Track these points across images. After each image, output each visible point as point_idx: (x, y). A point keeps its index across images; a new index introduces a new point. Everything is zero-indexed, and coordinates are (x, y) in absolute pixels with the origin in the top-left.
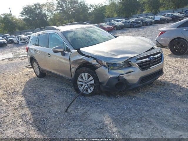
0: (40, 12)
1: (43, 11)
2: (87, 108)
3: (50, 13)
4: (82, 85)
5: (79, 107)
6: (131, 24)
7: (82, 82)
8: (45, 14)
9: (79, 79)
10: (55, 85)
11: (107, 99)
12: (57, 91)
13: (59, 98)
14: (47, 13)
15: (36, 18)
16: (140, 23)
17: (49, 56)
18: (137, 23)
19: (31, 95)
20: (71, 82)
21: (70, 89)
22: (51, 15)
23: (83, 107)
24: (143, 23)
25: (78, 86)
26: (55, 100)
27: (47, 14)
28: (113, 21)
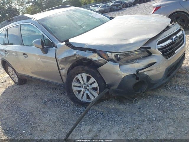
0: (10, 7)
1: (13, 6)
2: (96, 128)
3: (22, 7)
4: (79, 91)
5: (83, 127)
6: (111, 8)
7: (80, 87)
8: (16, 9)
9: (74, 83)
10: (41, 93)
11: (119, 107)
12: (45, 103)
13: (50, 115)
14: (18, 7)
15: (7, 14)
16: (119, 5)
17: (26, 57)
18: (117, 6)
19: (8, 114)
20: (63, 88)
21: (62, 96)
22: (24, 9)
23: (90, 126)
24: (123, 6)
25: (75, 93)
26: (45, 119)
27: (18, 9)
28: (91, 7)
